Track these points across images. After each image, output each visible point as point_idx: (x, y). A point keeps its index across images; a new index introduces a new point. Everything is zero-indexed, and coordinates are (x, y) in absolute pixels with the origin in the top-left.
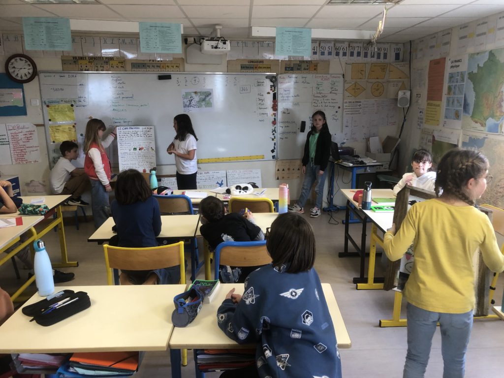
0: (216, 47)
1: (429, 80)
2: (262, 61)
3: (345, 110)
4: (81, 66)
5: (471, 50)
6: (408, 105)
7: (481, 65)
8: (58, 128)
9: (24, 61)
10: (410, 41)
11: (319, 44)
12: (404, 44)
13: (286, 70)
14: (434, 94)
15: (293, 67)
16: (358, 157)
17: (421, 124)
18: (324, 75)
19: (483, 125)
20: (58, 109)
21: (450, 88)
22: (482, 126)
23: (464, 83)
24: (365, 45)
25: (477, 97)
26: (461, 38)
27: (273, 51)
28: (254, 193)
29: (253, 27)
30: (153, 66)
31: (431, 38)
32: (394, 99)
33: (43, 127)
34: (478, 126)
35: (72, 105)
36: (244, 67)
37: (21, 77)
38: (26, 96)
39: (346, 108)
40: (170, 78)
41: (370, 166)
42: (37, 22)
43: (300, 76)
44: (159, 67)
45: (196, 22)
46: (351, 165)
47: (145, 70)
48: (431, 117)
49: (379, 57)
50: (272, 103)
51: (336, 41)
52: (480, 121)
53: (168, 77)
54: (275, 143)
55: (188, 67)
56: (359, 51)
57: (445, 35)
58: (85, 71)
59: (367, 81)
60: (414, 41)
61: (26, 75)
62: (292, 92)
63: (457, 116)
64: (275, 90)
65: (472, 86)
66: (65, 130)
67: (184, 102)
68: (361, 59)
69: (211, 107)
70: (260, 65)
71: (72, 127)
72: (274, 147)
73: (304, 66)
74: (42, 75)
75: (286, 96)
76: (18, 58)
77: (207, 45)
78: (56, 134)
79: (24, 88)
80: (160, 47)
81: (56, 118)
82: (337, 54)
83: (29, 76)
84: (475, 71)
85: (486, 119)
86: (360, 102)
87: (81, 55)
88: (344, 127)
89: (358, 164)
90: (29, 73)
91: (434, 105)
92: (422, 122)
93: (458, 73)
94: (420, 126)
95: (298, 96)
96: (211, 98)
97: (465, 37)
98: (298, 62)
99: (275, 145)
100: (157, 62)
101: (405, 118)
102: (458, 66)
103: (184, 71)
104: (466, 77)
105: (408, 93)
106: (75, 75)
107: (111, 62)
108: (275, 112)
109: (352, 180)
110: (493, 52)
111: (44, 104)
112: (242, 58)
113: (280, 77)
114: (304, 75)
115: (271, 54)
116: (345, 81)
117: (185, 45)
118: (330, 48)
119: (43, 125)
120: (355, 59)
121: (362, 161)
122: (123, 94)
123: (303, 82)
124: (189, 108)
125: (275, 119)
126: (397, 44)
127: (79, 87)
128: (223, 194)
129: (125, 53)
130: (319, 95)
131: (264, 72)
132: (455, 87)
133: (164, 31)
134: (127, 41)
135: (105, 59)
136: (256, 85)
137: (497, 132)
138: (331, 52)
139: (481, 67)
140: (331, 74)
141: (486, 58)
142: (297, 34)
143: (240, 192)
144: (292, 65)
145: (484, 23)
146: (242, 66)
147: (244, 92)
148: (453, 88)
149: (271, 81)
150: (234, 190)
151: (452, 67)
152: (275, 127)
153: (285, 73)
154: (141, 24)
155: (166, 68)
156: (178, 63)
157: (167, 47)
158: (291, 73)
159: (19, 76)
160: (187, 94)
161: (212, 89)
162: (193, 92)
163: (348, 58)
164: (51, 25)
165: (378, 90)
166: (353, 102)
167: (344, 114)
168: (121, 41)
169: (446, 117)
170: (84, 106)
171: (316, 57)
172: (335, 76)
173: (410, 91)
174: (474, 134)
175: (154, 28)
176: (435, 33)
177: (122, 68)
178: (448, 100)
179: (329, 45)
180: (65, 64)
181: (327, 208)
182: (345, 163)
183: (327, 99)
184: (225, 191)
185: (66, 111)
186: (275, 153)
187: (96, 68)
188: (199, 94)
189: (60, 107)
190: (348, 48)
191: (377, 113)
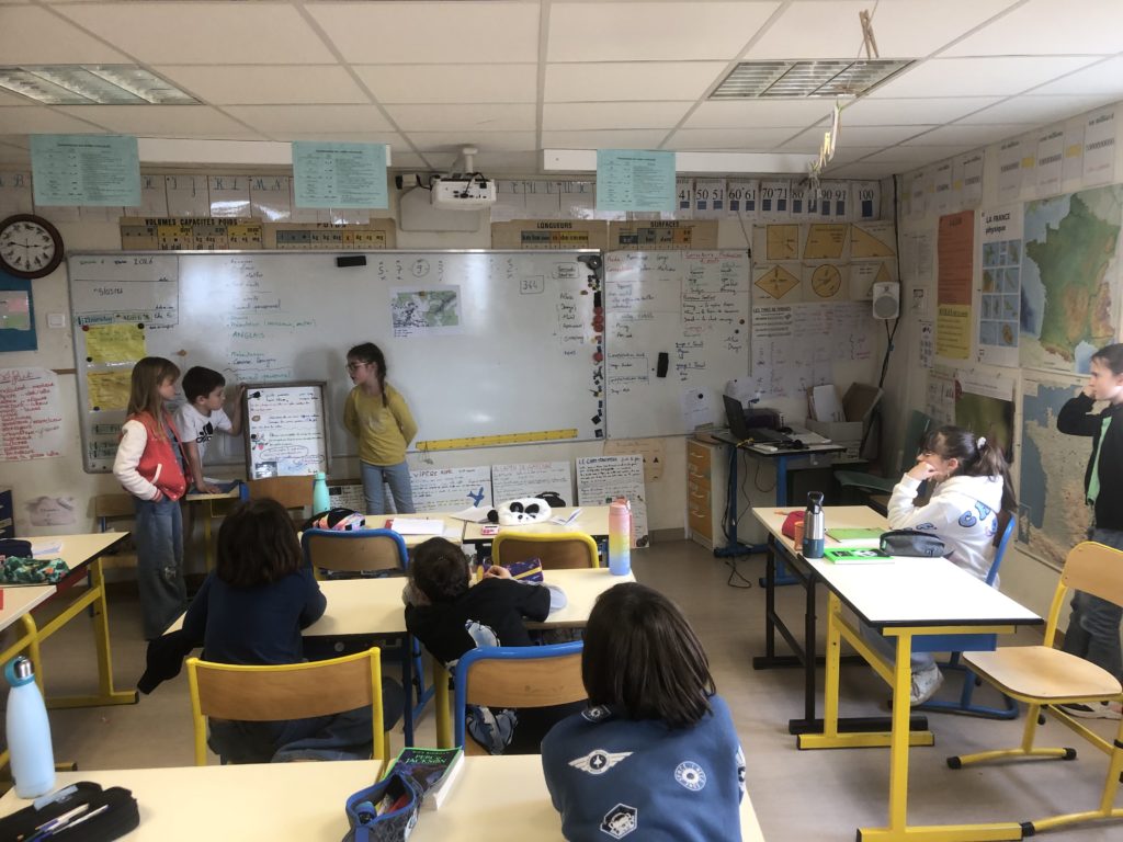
0: (465, 195)
1: (941, 260)
2: (568, 225)
3: (754, 328)
4: (164, 240)
5: (1029, 193)
6: (897, 315)
7: (1055, 226)
8: (108, 377)
9: (35, 230)
10: (894, 176)
11: (692, 185)
12: (880, 181)
13: (621, 242)
14: (953, 289)
15: (637, 235)
16: (789, 430)
17: (928, 356)
18: (705, 252)
19: (1069, 357)
20: (108, 334)
21: (987, 277)
22: (1066, 358)
23: (1020, 266)
24: (795, 185)
25: (1049, 295)
26: (1006, 168)
27: (592, 201)
28: (554, 520)
29: (545, 151)
30: (324, 237)
31: (940, 169)
32: (863, 301)
33: (72, 376)
34: (1057, 359)
35: (141, 326)
36: (528, 238)
37: (28, 266)
38: (36, 308)
39: (757, 322)
40: (364, 263)
41: (817, 452)
42: (65, 144)
43: (652, 254)
44: (339, 238)
45: (421, 142)
46: (774, 450)
47: (307, 245)
48: (949, 340)
49: (826, 211)
50: (593, 315)
51: (731, 178)
52: (1061, 350)
53: (360, 261)
54: (600, 403)
55: (402, 238)
56: (783, 197)
57: (969, 162)
58: (173, 248)
59: (803, 264)
60: (901, 175)
61: (38, 261)
62: (637, 290)
63: (1008, 338)
64: (598, 286)
65: (1037, 271)
66: (123, 382)
67: (395, 316)
68: (787, 216)
69: (457, 324)
70: (564, 232)
72: (600, 411)
73: (660, 233)
74: (74, 261)
75: (622, 298)
76: (21, 224)
77: (444, 191)
78: (103, 391)
79: (33, 289)
80: (340, 197)
81: (103, 354)
82: (735, 206)
83: (44, 263)
84: (1042, 239)
85: (1075, 345)
86: (787, 309)
87: (164, 215)
88: (754, 364)
89: (789, 448)
90: (45, 256)
91: (955, 314)
92: (929, 352)
93: (1002, 242)
94: (926, 360)
95: (650, 297)
96: (455, 305)
97: (1015, 166)
98: (649, 226)
99: (600, 405)
100: (334, 228)
101: (890, 341)
102: (1004, 228)
103: (395, 248)
104: (1022, 252)
105: (895, 289)
106: (148, 258)
107: (231, 229)
108: (600, 334)
109: (778, 483)
110: (1079, 196)
111: (77, 324)
112: (525, 218)
113: (609, 258)
114: (664, 254)
115: (589, 209)
116: (753, 265)
117: (397, 190)
118: (719, 193)
119: (74, 371)
120: (774, 215)
121: (799, 442)
122: (256, 299)
123: (660, 268)
124: (408, 329)
125: (599, 349)
126: (865, 181)
127: (156, 285)
128: (481, 523)
129: (263, 209)
130: (696, 295)
131: (574, 247)
132: (998, 276)
133: (345, 160)
134: (268, 183)
135: (217, 223)
136: (556, 276)
138: (721, 202)
139: (1053, 230)
140: (722, 250)
141: (1064, 209)
142: (644, 164)
143: (520, 517)
144: (635, 232)
145: (1055, 135)
146: (526, 235)
147: (528, 290)
148: (994, 277)
149: (590, 266)
150: (505, 514)
151: (989, 230)
152: (600, 368)
153: (619, 249)
154: (296, 145)
155: (356, 240)
156: (382, 230)
157: (354, 196)
158: (633, 249)
159: (23, 262)
160: (402, 297)
161: (458, 286)
162: (415, 293)
163: (758, 215)
164: (96, 152)
165: (826, 282)
166: (774, 310)
167: (754, 336)
168: (254, 183)
169: (984, 341)
170: (168, 327)
171: (688, 214)
172: (732, 253)
173: (900, 282)
174: (1050, 378)
175: (325, 154)
176: (948, 159)
177: (255, 242)
178: (986, 304)
179: (716, 186)
180: (128, 234)
181: (723, 550)
182: (760, 447)
183: (713, 303)
184: (486, 517)
185: (127, 339)
186: (600, 423)
187: (197, 243)
188: (429, 297)
189: (113, 329)
190: (757, 193)
191: (826, 333)
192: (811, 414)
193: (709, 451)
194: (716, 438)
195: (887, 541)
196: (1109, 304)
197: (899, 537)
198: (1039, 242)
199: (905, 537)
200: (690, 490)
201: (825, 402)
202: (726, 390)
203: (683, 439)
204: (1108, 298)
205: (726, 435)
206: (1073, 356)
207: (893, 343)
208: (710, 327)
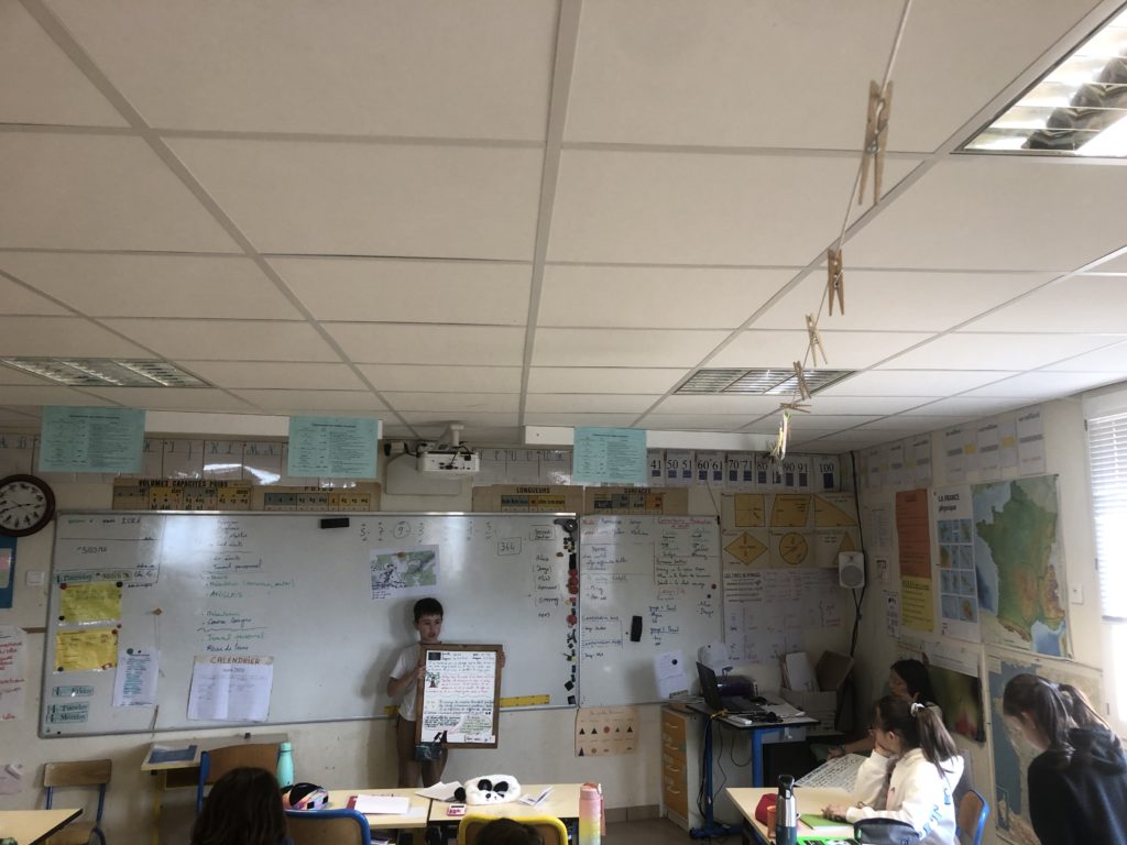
0: (450, 467)
1: (901, 533)
2: (546, 490)
3: (726, 593)
4: (155, 500)
5: (975, 477)
6: (863, 584)
7: (1000, 509)
8: (78, 636)
9: (30, 490)
10: (852, 452)
11: (662, 460)
12: (839, 455)
13: (596, 506)
14: (914, 563)
15: (607, 501)
16: (763, 701)
17: (895, 627)
18: (677, 518)
19: (1026, 636)
20: (85, 592)
21: (944, 553)
22: (1024, 638)
23: (972, 544)
24: (759, 459)
25: (1001, 575)
26: (952, 453)
27: (569, 469)
28: (523, 799)
29: (528, 428)
30: (313, 500)
31: (893, 449)
32: (830, 569)
33: (42, 635)
34: (1015, 637)
35: (119, 585)
36: (508, 502)
37: (17, 524)
38: (17, 566)
39: (729, 587)
40: (347, 525)
41: (791, 726)
42: (76, 415)
43: (626, 519)
44: (325, 501)
45: (410, 418)
46: (748, 723)
47: (294, 507)
48: (914, 611)
49: (790, 482)
50: (568, 577)
51: (697, 453)
52: (1018, 629)
53: (343, 523)
54: (574, 667)
55: (387, 502)
56: (748, 469)
57: (918, 445)
58: (163, 508)
59: (771, 532)
60: (858, 451)
61: (27, 519)
62: (611, 553)
63: (969, 615)
64: (573, 548)
65: (989, 551)
66: (93, 642)
67: (373, 578)
68: (753, 486)
69: (435, 583)
70: (543, 496)
71: (109, 633)
72: (573, 676)
73: (633, 499)
74: (63, 521)
75: (597, 560)
76: (17, 484)
77: (431, 462)
78: (71, 651)
79: (18, 548)
80: (330, 467)
81: (76, 612)
82: (703, 476)
83: (34, 521)
84: (990, 520)
85: (1030, 624)
86: (758, 575)
87: (159, 477)
88: (728, 630)
89: (763, 721)
90: (36, 515)
91: (917, 587)
92: (895, 623)
93: (956, 521)
94: (893, 631)
95: (623, 560)
96: (434, 565)
97: (959, 451)
98: (623, 492)
99: (574, 670)
100: (321, 491)
101: (858, 611)
102: (955, 508)
103: (379, 510)
104: (973, 531)
105: (860, 558)
106: (137, 518)
107: (221, 491)
108: (574, 596)
109: (753, 758)
110: (1018, 484)
111: (55, 581)
112: (506, 483)
113: (585, 522)
114: (635, 518)
115: (565, 474)
116: (722, 531)
117: (385, 457)
118: (688, 464)
119: (44, 630)
120: (740, 485)
121: (772, 714)
122: (237, 558)
123: (633, 532)
124: (386, 590)
125: (574, 612)
126: (825, 456)
127: (141, 543)
128: (447, 801)
129: (255, 472)
130: (668, 559)
131: (551, 511)
132: (954, 552)
133: (339, 432)
134: (262, 448)
135: (208, 485)
136: (533, 537)
137: (1059, 655)
138: (690, 472)
139: (999, 513)
140: (692, 516)
141: (1007, 496)
142: (617, 440)
143: (488, 796)
144: (609, 498)
145: (990, 427)
146: (505, 498)
147: (506, 552)
148: (951, 553)
149: (566, 529)
150: (473, 792)
151: (941, 509)
152: (574, 631)
153: (594, 513)
154: (293, 419)
155: (341, 503)
156: (368, 494)
157: (344, 466)
158: (607, 513)
159: (13, 520)
160: (381, 559)
161: (436, 546)
162: (395, 555)
163: (724, 484)
164: (105, 423)
165: (794, 548)
166: (744, 575)
167: (726, 601)
168: (248, 448)
169: (946, 614)
170: (146, 585)
171: (660, 482)
172: (702, 519)
173: (864, 552)
174: (1012, 656)
175: (320, 427)
176: (899, 440)
177: (244, 504)
178: (945, 579)
179: (685, 457)
180: (120, 495)
181: (698, 830)
182: (734, 719)
183: (685, 567)
184: (453, 795)
185: (103, 598)
186: (573, 689)
187: (188, 503)
188: (408, 558)
189: (91, 588)
190: (724, 464)
191: (796, 599)
192: (785, 684)
193: (683, 720)
194: (691, 709)
195: (862, 830)
196: (1056, 586)
197: (874, 826)
198: (987, 523)
199: (880, 827)
200: (665, 763)
201: (799, 671)
202: (700, 658)
203: (658, 709)
204: (1055, 581)
205: (700, 704)
206: (1030, 634)
207: (861, 612)
208: (683, 592)
